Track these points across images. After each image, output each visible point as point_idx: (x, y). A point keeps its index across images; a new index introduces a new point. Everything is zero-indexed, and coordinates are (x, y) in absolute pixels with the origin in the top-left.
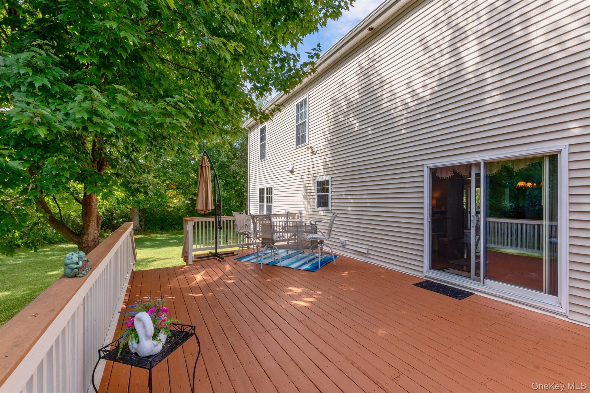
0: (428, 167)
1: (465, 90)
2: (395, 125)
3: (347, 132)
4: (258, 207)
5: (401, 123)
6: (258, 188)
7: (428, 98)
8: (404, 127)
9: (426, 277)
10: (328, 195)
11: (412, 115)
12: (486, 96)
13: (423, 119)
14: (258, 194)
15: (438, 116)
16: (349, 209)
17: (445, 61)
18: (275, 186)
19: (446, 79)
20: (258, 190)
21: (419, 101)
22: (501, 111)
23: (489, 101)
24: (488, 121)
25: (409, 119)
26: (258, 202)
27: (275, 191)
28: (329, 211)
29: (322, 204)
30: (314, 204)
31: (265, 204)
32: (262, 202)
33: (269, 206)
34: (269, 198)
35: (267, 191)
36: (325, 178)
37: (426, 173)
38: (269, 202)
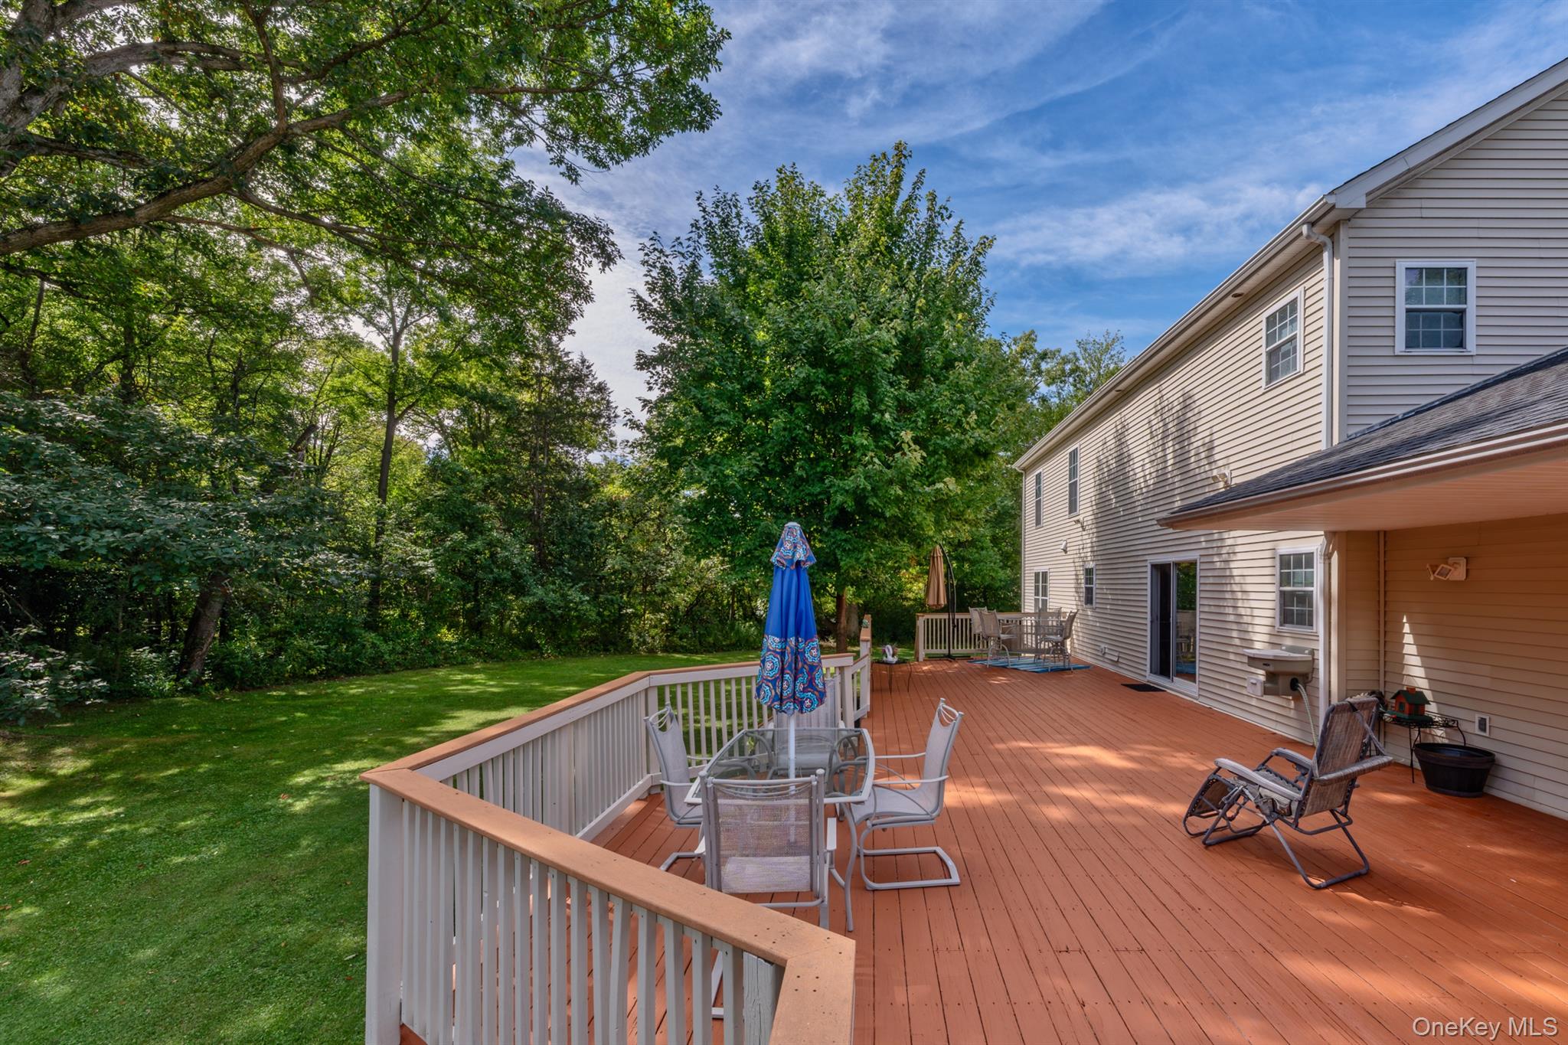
0: (1149, 564)
4: (1033, 601)
6: (1033, 571)
9: (1147, 681)
10: (1092, 587)
14: (1033, 581)
18: (1052, 570)
20: (1033, 574)
26: (1034, 593)
27: (1052, 578)
28: (1094, 610)
29: (1089, 600)
30: (1083, 599)
31: (1040, 597)
32: (1037, 594)
33: (1045, 602)
34: (1045, 589)
35: (1042, 578)
36: (1091, 565)
37: (1149, 569)
38: (1045, 594)
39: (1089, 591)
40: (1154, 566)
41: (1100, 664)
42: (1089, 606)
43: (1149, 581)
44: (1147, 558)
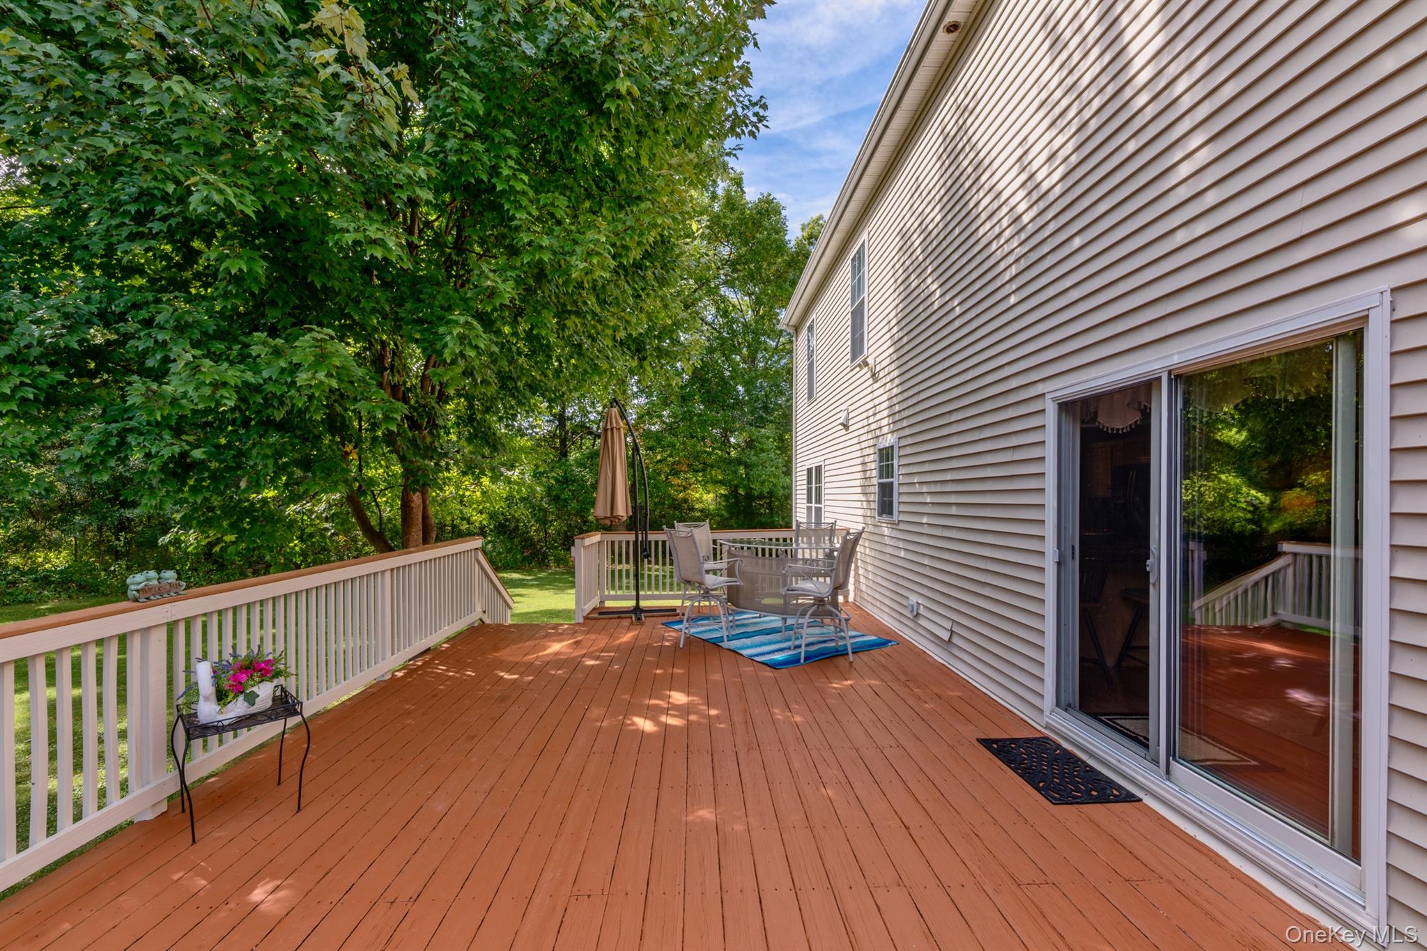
0: (1054, 400)
1: (1132, 147)
2: (998, 283)
3: (923, 316)
4: (805, 511)
5: (1007, 276)
6: (805, 468)
7: (1058, 190)
8: (1014, 287)
9: (1047, 727)
10: (892, 483)
11: (1027, 249)
12: (1178, 155)
13: (1049, 257)
14: (805, 482)
15: (1077, 242)
16: (925, 520)
17: (1089, 69)
18: (827, 462)
19: (1093, 125)
20: (805, 472)
21: (1042, 205)
22: (1211, 198)
23: (1185, 170)
24: (1181, 237)
25: (1022, 261)
26: (805, 501)
27: (827, 474)
28: (895, 525)
29: (886, 507)
30: (875, 505)
31: (813, 505)
32: (809, 500)
33: (818, 510)
34: (819, 490)
35: (816, 475)
36: (889, 440)
37: (1051, 418)
38: (819, 501)
39: (886, 491)
40: (1066, 407)
41: (907, 634)
42: (885, 518)
43: (1050, 452)
44: (1040, 388)
